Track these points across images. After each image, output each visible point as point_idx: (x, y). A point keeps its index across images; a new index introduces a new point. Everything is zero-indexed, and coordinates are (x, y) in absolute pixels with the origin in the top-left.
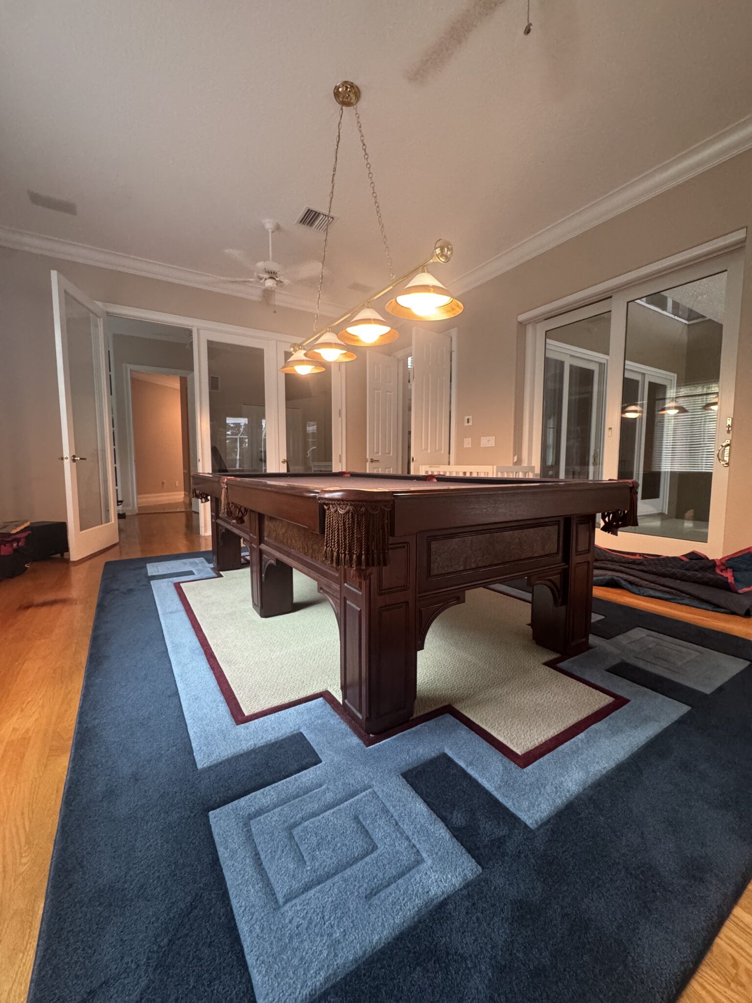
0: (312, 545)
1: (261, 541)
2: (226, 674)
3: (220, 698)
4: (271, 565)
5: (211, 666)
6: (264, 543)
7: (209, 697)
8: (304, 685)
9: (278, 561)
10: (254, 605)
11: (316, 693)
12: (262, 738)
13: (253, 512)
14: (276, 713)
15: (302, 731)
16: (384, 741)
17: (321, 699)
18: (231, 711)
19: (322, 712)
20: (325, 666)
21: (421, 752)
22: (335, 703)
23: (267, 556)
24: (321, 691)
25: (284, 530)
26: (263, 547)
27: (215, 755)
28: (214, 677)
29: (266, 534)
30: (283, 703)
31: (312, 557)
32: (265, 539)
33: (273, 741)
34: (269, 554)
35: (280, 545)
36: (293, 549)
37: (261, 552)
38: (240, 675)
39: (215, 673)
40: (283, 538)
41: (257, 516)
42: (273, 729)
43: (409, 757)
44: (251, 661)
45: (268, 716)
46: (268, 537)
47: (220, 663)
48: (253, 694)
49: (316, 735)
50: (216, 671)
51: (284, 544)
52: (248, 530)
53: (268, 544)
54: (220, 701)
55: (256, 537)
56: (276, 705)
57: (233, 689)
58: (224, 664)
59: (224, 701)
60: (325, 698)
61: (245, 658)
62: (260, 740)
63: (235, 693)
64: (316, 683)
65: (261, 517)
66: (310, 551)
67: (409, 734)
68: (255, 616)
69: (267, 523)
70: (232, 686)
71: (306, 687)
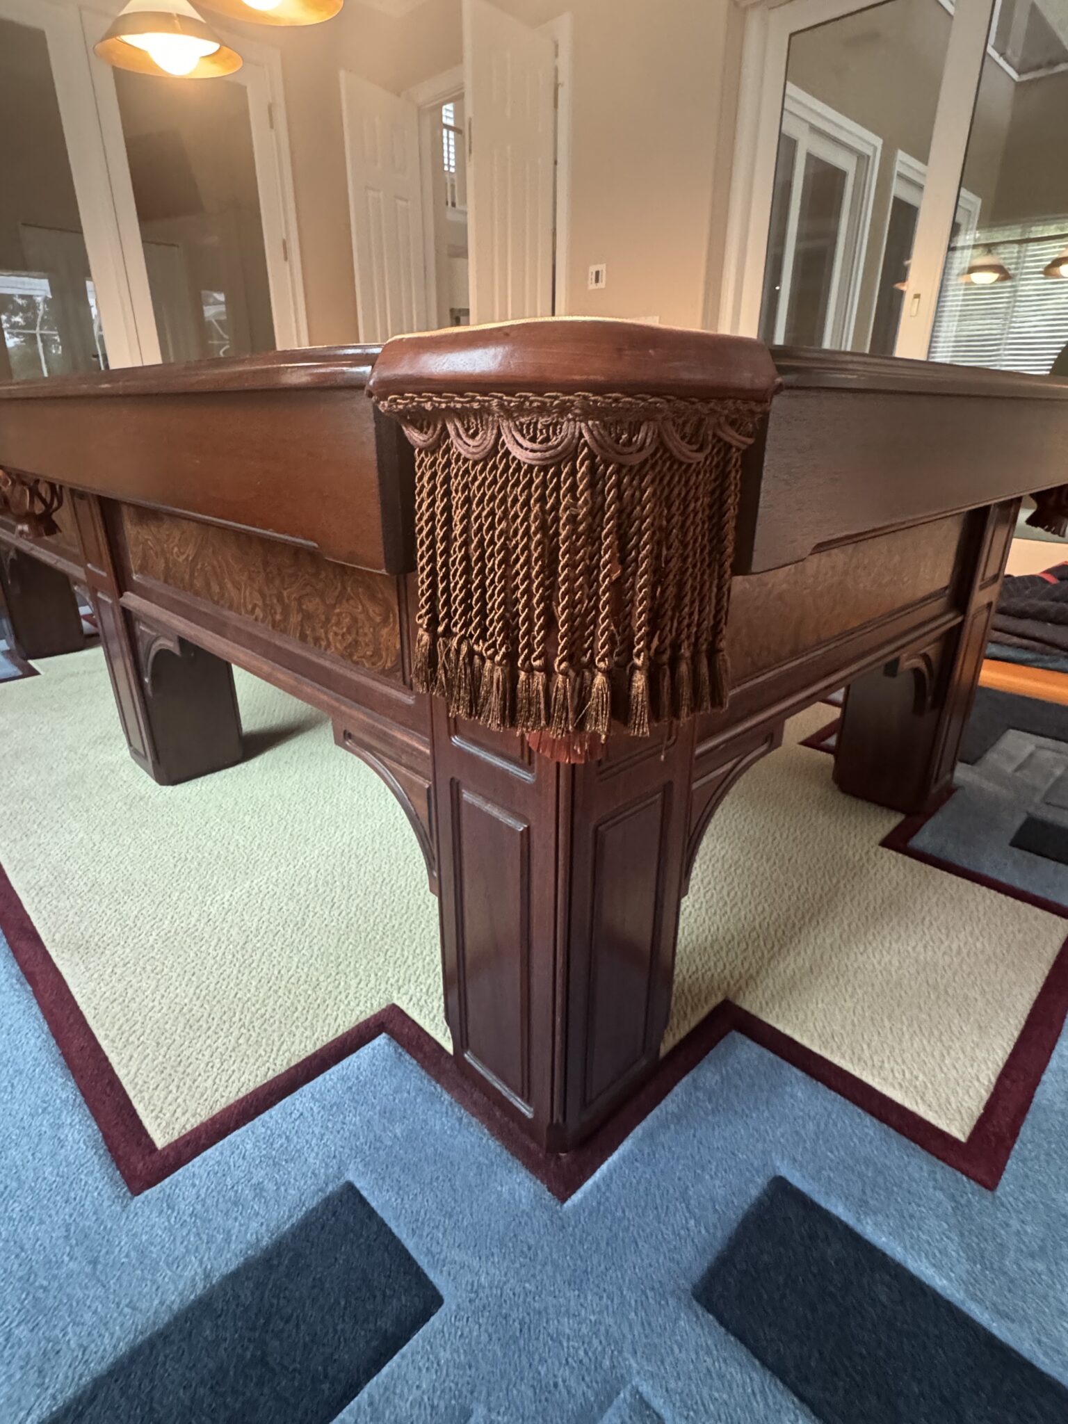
0: (299, 600)
1: (122, 584)
2: (74, 990)
3: (63, 1089)
4: (163, 654)
5: (22, 966)
6: (133, 591)
7: (24, 1092)
8: (321, 993)
9: (182, 642)
10: (134, 752)
11: (362, 1018)
12: (228, 1240)
13: (82, 496)
14: (257, 1121)
15: (350, 1176)
16: (604, 1167)
17: (382, 1040)
18: (106, 1137)
19: (397, 1091)
20: (366, 920)
21: (721, 1192)
22: (427, 1048)
23: (148, 626)
24: (376, 1009)
25: (190, 551)
26: (132, 600)
27: (65, 1360)
28: (36, 1009)
29: (133, 562)
30: (271, 1075)
31: (303, 638)
32: (134, 577)
33: (265, 1242)
34: (152, 622)
35: (184, 598)
36: (230, 608)
37: (128, 617)
38: (120, 987)
39: (37, 994)
40: (192, 575)
41: (96, 510)
42: (259, 1189)
43: (697, 1223)
44: (149, 934)
45: (231, 1137)
46: (143, 569)
47: (53, 953)
48: (172, 1053)
49: (400, 1189)
50: (41, 987)
51: (197, 593)
52: (77, 551)
53: (144, 593)
54: (65, 1102)
55: (104, 574)
56: (252, 1087)
57: (104, 1044)
58: (66, 955)
59: (80, 1099)
60: (394, 1036)
61: (130, 923)
62: (220, 1251)
63: (113, 1059)
64: (353, 983)
65: (109, 510)
66: (295, 618)
67: (664, 1126)
68: (144, 782)
69: (131, 531)
70: (99, 1034)
71: (330, 1002)
